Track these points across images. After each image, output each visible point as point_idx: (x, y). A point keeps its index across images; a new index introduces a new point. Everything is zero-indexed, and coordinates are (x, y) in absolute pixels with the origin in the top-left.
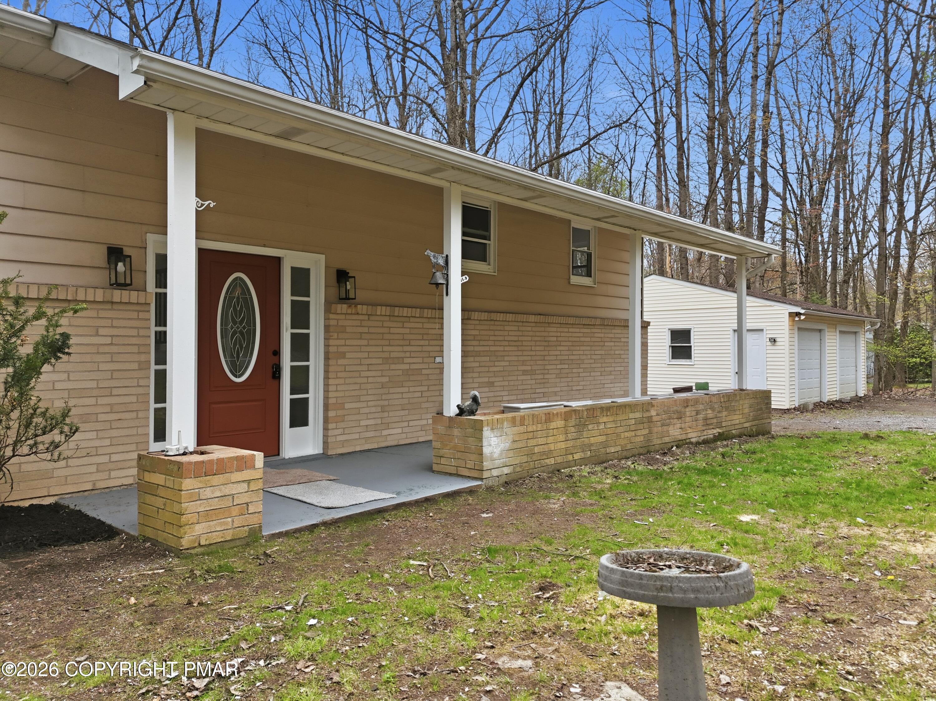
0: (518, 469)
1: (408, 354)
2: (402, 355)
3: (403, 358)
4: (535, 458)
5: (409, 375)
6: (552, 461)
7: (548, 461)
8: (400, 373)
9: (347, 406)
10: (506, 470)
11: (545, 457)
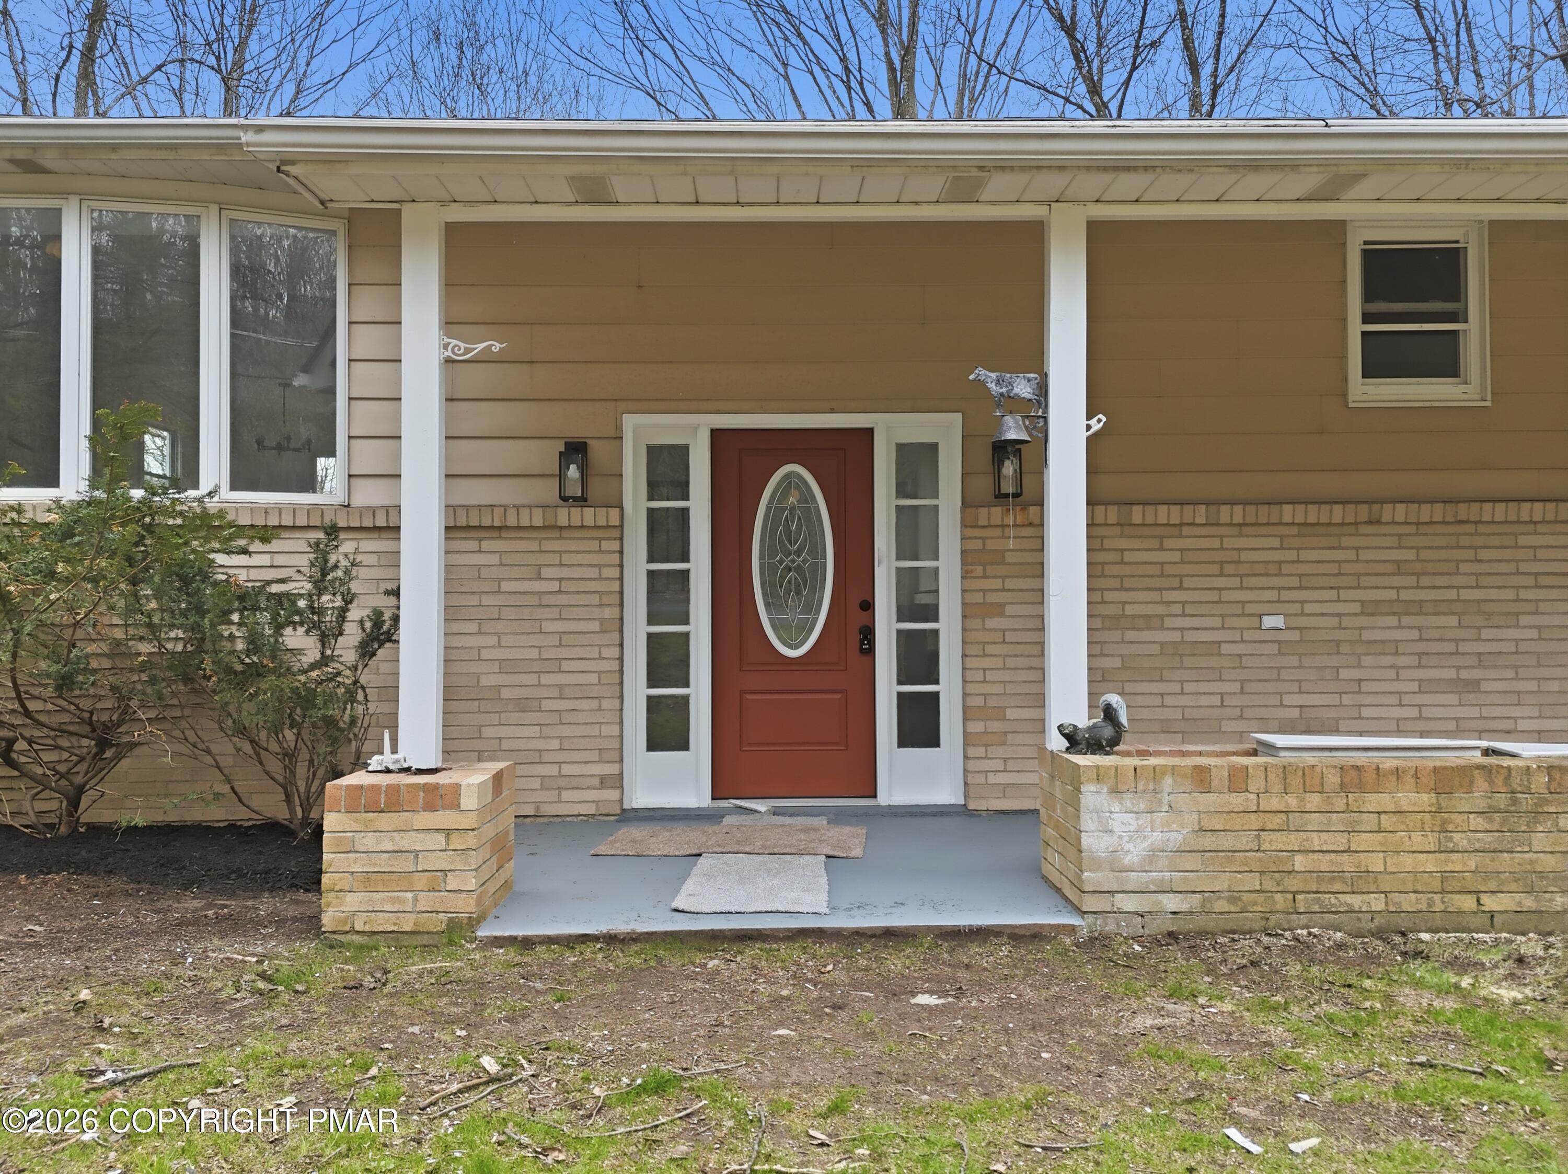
0: (1221, 905)
1: (1177, 609)
2: (1160, 610)
3: (1161, 617)
4: (1293, 884)
5: (1181, 656)
6: (1378, 903)
7: (1356, 901)
8: (1156, 649)
9: (1011, 714)
10: (1171, 903)
11: (1337, 887)
